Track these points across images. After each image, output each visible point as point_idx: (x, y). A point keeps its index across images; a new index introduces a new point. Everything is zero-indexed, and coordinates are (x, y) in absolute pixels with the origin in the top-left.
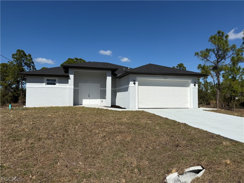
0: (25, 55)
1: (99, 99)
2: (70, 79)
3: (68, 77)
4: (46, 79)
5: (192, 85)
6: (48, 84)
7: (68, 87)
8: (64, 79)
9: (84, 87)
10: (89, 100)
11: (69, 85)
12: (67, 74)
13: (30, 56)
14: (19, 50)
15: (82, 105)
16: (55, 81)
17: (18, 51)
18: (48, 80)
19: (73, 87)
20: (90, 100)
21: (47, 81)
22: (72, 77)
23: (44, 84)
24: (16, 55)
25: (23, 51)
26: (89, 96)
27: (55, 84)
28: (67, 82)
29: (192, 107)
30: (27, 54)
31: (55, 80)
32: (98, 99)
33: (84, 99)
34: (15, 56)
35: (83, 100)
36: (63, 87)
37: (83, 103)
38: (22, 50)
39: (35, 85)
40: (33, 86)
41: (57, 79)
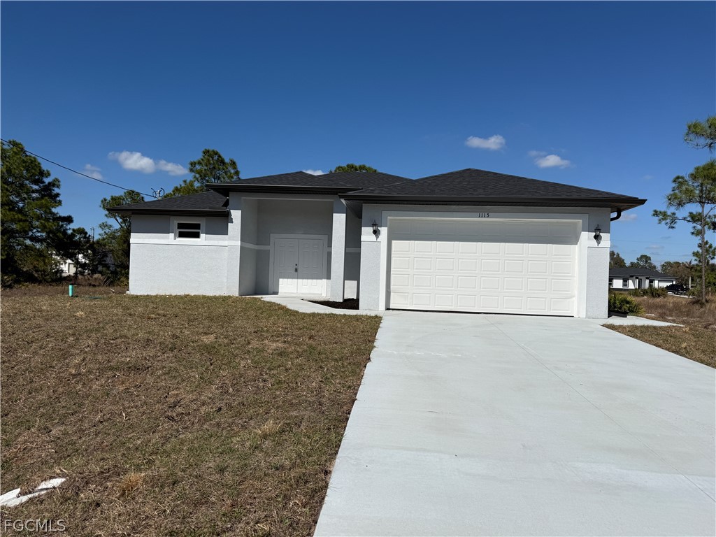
0: (223, 162)
1: (323, 280)
2: (232, 222)
3: (227, 217)
4: (175, 221)
5: (586, 238)
6: (182, 235)
7: (226, 243)
8: (219, 221)
9: (282, 245)
10: (295, 280)
11: (229, 239)
12: (224, 209)
13: (233, 164)
14: (208, 151)
15: (276, 293)
16: (199, 229)
17: (206, 152)
18: (180, 226)
19: (239, 243)
20: (300, 280)
21: (178, 228)
22: (236, 215)
23: (172, 235)
24: (200, 163)
25: (216, 153)
26: (296, 270)
27: (197, 235)
28: (225, 232)
29: (583, 315)
30: (227, 160)
31: (198, 226)
32: (320, 280)
33: (284, 277)
34: (198, 167)
35: (281, 280)
36: (216, 243)
37: (281, 290)
38: (213, 151)
39: (150, 238)
40: (147, 241)
41: (201, 221)
